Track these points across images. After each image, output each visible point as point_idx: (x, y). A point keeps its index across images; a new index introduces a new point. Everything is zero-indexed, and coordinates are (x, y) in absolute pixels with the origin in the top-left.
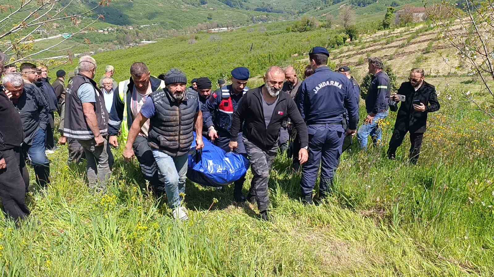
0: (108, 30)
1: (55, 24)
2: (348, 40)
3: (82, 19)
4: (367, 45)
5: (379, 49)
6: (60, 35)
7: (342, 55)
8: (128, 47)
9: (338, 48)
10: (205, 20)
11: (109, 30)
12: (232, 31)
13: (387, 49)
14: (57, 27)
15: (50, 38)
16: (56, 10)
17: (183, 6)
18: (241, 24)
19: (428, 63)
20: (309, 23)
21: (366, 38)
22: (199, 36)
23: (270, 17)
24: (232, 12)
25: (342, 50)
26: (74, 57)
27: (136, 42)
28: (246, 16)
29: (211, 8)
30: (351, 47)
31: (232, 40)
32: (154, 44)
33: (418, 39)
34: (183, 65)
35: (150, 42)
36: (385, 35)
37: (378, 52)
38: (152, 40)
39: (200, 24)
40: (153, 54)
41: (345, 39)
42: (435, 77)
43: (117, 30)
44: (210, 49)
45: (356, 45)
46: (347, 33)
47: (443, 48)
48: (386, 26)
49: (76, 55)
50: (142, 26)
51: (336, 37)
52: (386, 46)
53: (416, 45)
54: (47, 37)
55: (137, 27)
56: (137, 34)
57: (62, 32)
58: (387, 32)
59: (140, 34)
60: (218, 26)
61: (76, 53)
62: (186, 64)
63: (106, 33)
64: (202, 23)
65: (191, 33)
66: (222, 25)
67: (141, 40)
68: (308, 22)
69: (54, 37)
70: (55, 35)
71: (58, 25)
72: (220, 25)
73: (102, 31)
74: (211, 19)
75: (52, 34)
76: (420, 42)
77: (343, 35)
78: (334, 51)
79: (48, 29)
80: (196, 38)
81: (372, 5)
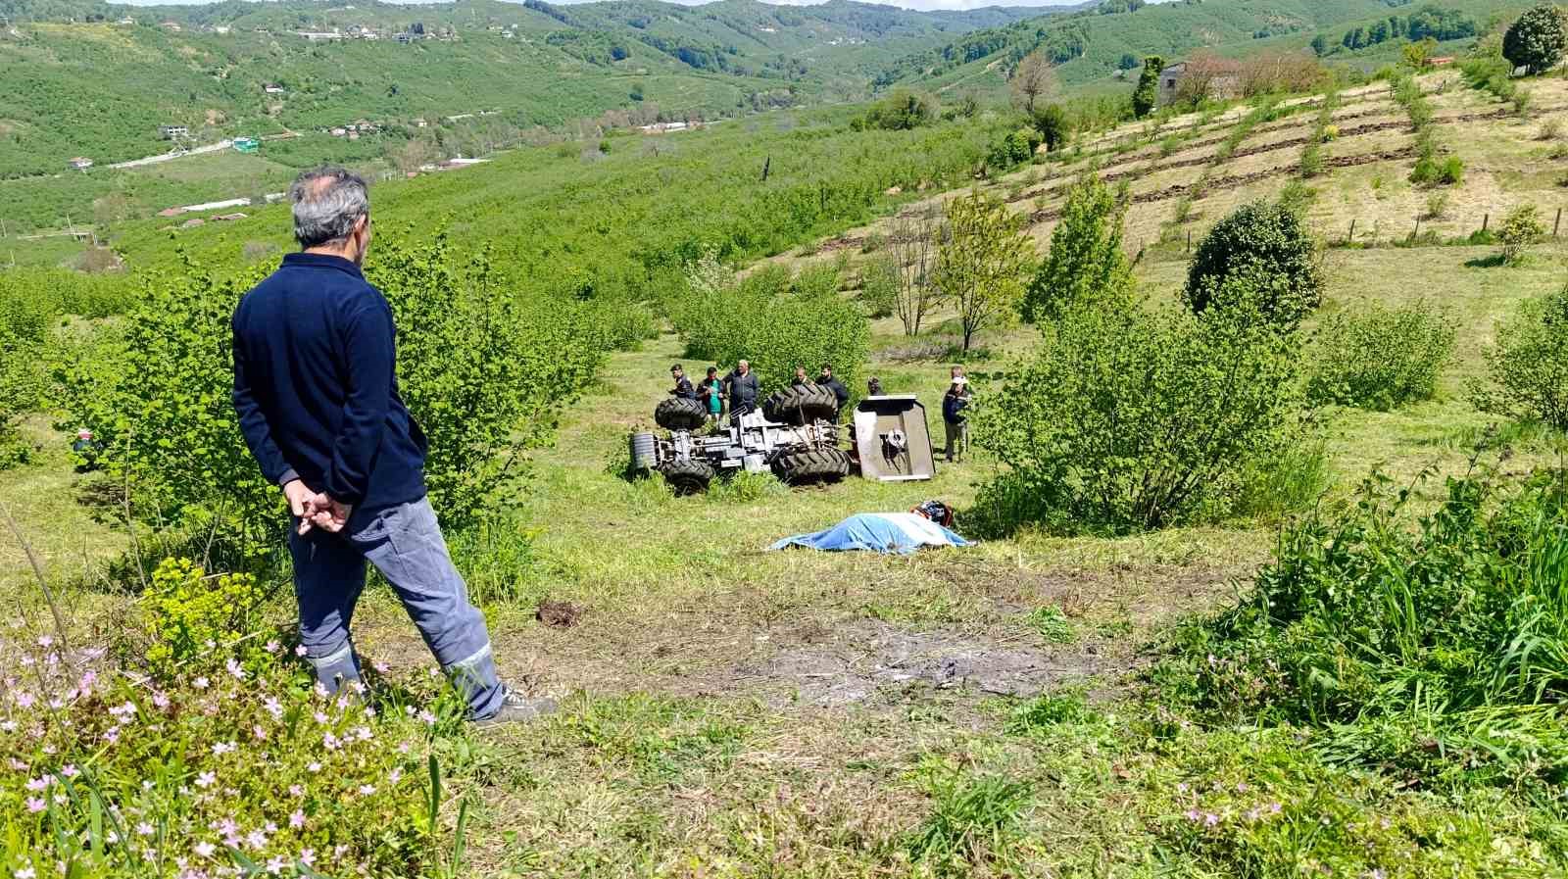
0: (358, 129)
1: (212, 114)
2: (1042, 148)
3: (287, 99)
4: (1104, 159)
5: (1148, 171)
6: (226, 143)
7: (1037, 187)
8: (414, 174)
9: (1017, 170)
10: (624, 101)
11: (362, 128)
12: (700, 129)
13: (1173, 170)
14: (218, 121)
15: (200, 150)
16: (214, 74)
17: (564, 65)
18: (722, 113)
19: (1322, 205)
20: (915, 107)
21: (1094, 141)
22: (612, 142)
23: (800, 93)
24: (696, 81)
25: (1033, 174)
26: (264, 202)
27: (437, 164)
28: (736, 91)
29: (640, 70)
30: (1056, 168)
31: (706, 152)
32: (485, 164)
33: (1259, 141)
34: (571, 221)
35: (475, 161)
36: (1145, 134)
37: (1145, 179)
38: (480, 155)
39: (612, 113)
40: (483, 193)
41: (1034, 144)
42: (1367, 246)
43: (384, 129)
44: (646, 175)
45: (1067, 161)
46: (1039, 128)
47: (1350, 164)
48: (1141, 109)
49: (269, 197)
50: (452, 118)
51: (1009, 139)
52: (1164, 161)
53: (1260, 157)
54: (189, 148)
55: (440, 121)
56: (440, 139)
57: (230, 134)
58: (1150, 124)
59: (446, 141)
60: (659, 119)
61: (271, 191)
62: (580, 218)
63: (354, 136)
64: (616, 111)
65: (587, 136)
66: (671, 114)
67: (450, 156)
68: (912, 104)
69: (210, 148)
70: (213, 142)
71: (221, 117)
72: (666, 116)
73: (342, 131)
74: (640, 99)
75: (205, 140)
76: (1265, 148)
77: (1029, 132)
78: (1008, 177)
79: (193, 127)
80: (603, 149)
81: (1070, 62)
